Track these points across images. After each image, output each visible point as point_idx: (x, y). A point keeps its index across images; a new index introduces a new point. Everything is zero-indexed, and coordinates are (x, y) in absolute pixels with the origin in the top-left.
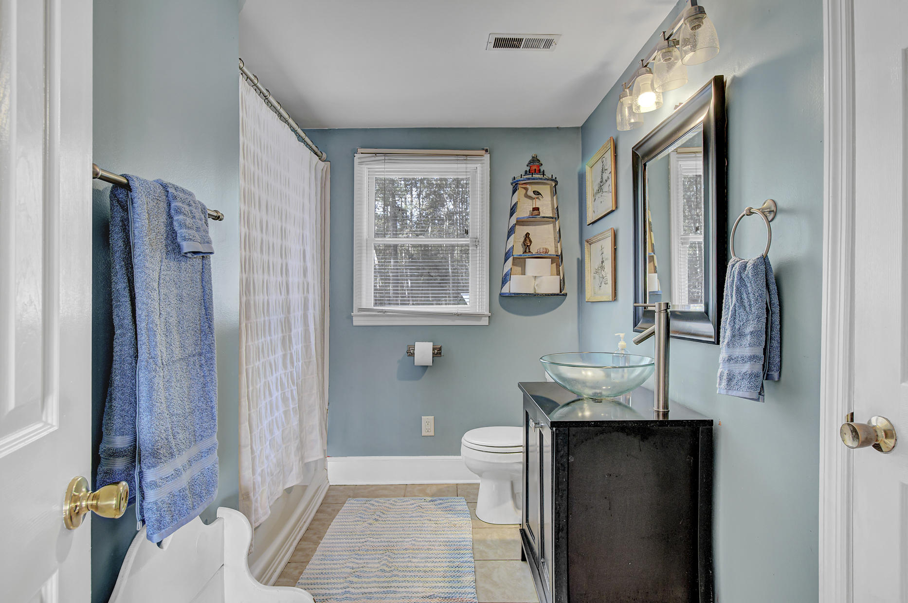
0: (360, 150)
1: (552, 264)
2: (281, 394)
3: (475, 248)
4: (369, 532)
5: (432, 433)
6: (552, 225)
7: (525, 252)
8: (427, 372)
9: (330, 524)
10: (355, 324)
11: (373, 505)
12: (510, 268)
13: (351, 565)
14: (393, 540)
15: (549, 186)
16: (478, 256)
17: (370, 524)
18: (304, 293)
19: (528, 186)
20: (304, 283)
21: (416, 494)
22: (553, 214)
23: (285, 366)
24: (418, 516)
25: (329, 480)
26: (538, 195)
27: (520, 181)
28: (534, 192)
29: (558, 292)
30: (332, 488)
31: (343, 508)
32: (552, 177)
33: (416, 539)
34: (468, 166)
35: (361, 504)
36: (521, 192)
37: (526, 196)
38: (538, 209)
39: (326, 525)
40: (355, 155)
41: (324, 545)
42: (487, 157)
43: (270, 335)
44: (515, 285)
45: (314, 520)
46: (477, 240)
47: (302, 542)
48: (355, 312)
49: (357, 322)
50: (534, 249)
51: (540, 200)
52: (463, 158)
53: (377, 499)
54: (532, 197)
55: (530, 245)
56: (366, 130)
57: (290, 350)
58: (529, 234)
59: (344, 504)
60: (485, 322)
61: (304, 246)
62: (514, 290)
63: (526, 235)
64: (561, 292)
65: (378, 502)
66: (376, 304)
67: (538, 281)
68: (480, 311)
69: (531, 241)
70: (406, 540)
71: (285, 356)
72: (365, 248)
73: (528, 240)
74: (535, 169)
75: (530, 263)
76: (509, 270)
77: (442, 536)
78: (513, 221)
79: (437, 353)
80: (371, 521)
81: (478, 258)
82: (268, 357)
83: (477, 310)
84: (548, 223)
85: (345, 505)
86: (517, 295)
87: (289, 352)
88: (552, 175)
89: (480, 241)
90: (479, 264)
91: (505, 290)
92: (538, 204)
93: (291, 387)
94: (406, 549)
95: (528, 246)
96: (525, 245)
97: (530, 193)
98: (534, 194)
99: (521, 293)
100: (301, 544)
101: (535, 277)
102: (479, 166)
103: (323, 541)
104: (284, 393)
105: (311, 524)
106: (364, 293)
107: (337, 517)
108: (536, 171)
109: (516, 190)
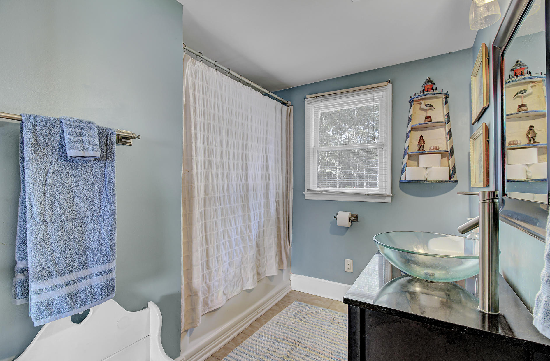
0: (308, 96)
1: (442, 158)
2: (241, 237)
3: (381, 150)
4: (292, 327)
5: (351, 271)
6: (444, 128)
7: (419, 150)
8: (348, 230)
9: (276, 315)
10: (306, 198)
11: (305, 309)
12: (406, 162)
13: (268, 347)
14: (303, 337)
15: (441, 99)
16: (383, 155)
17: (297, 322)
18: (266, 180)
19: (421, 101)
20: (266, 175)
21: (337, 309)
22: (444, 120)
23: (244, 221)
24: (327, 325)
25: (292, 287)
26: (430, 106)
27: (414, 98)
28: (426, 105)
29: (448, 179)
30: (292, 292)
31: (289, 306)
32: (442, 91)
33: (317, 342)
34: (376, 94)
35: (300, 306)
36: (416, 106)
37: (421, 109)
38: (430, 117)
39: (273, 315)
40: (306, 99)
41: (265, 328)
42: (390, 85)
43: (230, 203)
44: (410, 174)
45: (270, 309)
46: (383, 144)
47: (255, 322)
48: (306, 192)
49: (307, 197)
50: (427, 148)
51: (433, 110)
52: (372, 90)
53: (310, 306)
54: (425, 109)
55: (424, 145)
56: (312, 84)
57: (248, 212)
58: (423, 137)
59: (292, 303)
60: (388, 200)
61: (267, 153)
62: (408, 178)
63: (420, 137)
64: (450, 179)
65: (310, 308)
66: (318, 187)
67: (428, 170)
68: (385, 193)
69: (424, 142)
70: (310, 340)
71: (244, 216)
72: (312, 153)
73: (422, 141)
74: (428, 88)
75: (422, 157)
76: (405, 164)
77: (335, 346)
78: (409, 128)
79: (354, 219)
80: (297, 320)
81: (383, 156)
82: (228, 215)
83: (383, 192)
84: (440, 127)
85: (291, 305)
86: (411, 182)
87: (247, 213)
88: (442, 90)
89: (385, 144)
90: (384, 160)
91: (403, 178)
92: (430, 113)
93: (248, 233)
94: (306, 348)
95: (421, 145)
96: (419, 145)
97: (423, 106)
98: (426, 106)
99: (413, 180)
100: (254, 323)
101: (427, 168)
102: (384, 93)
103: (266, 325)
104: (243, 236)
105: (267, 312)
106: (311, 180)
107: (282, 311)
108: (429, 89)
109: (412, 105)
